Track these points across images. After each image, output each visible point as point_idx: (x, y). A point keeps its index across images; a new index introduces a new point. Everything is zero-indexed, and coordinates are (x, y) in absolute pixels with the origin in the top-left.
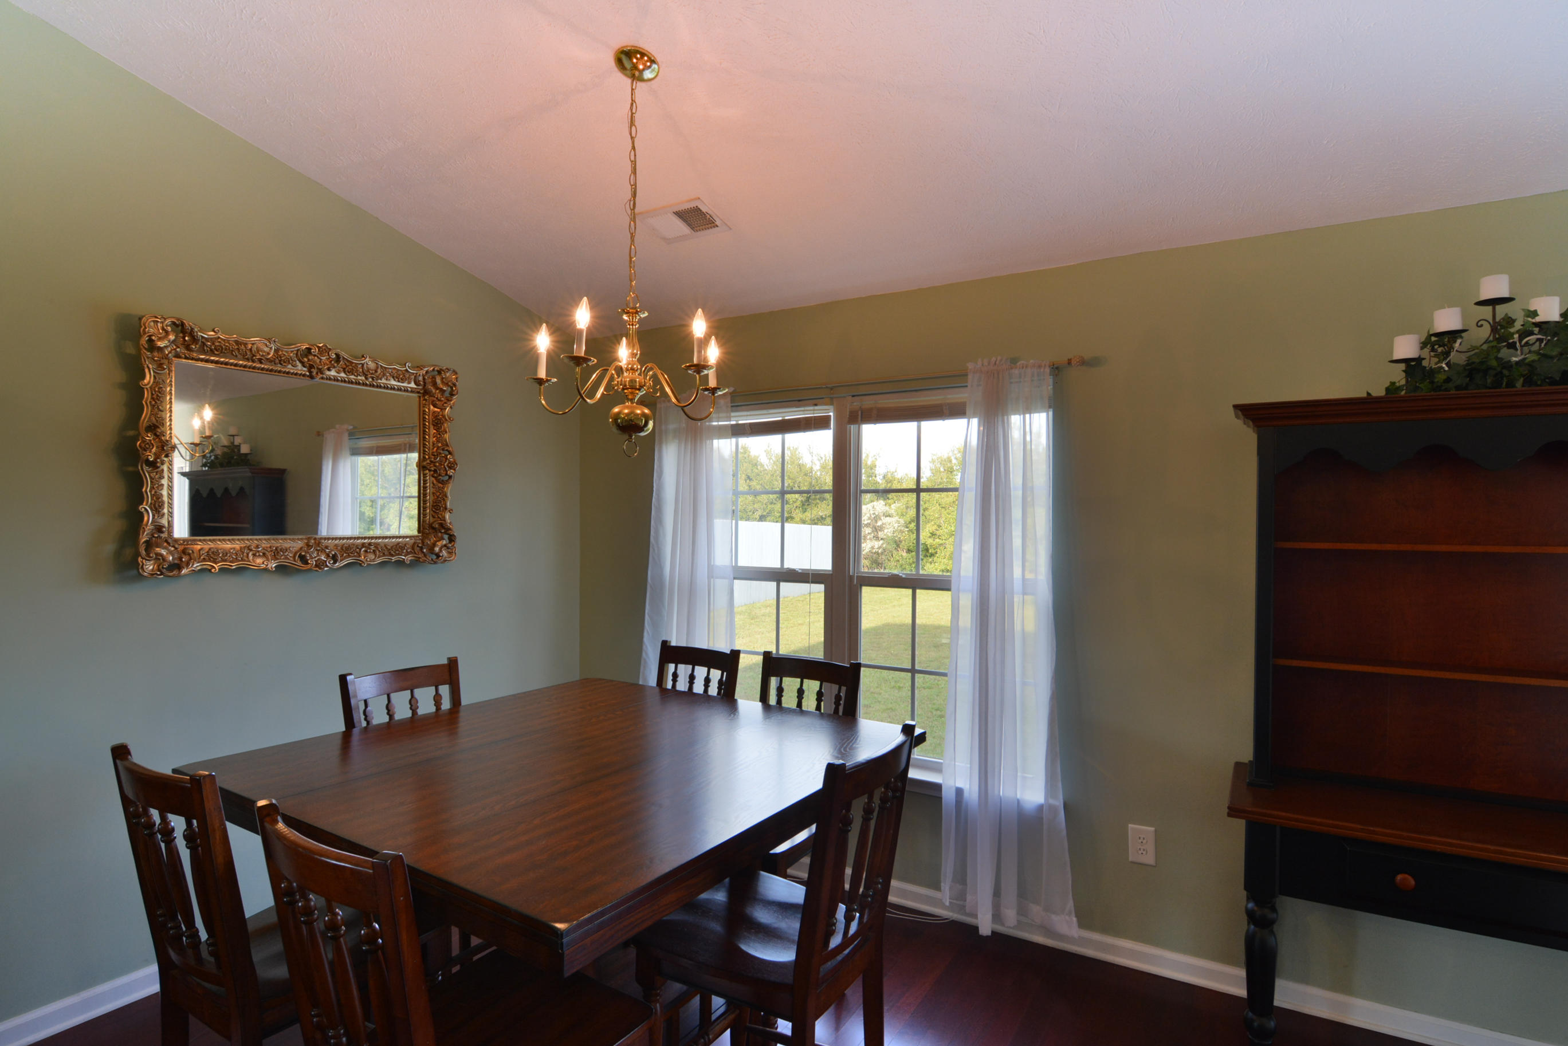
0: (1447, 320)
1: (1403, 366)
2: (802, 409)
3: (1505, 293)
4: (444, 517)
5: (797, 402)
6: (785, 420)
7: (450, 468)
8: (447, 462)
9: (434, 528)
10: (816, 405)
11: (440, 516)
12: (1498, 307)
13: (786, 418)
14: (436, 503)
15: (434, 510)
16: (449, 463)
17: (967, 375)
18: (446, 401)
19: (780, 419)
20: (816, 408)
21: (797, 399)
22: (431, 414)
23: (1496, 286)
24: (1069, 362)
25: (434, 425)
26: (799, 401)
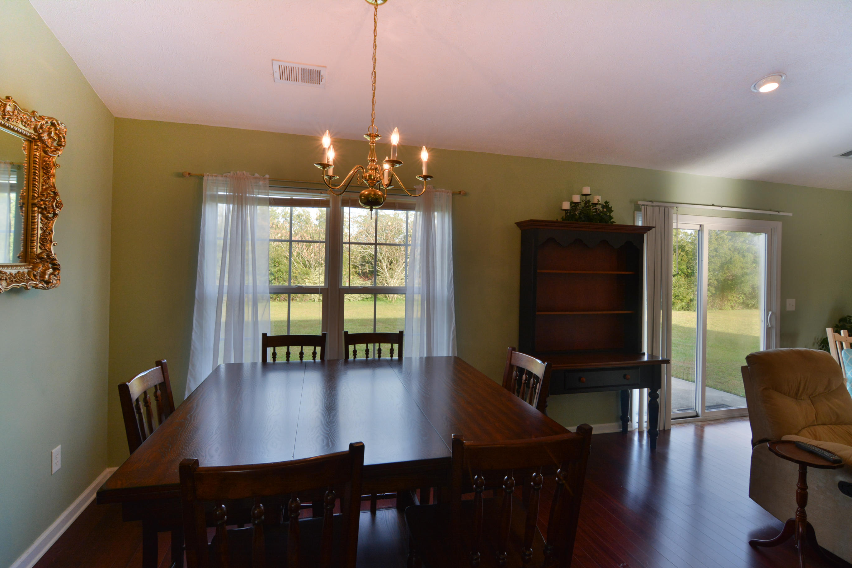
0: (577, 198)
1: (564, 211)
2: (312, 194)
3: (589, 193)
4: (50, 249)
5: (306, 190)
6: (293, 199)
7: (57, 207)
8: (55, 202)
9: (41, 258)
10: (321, 193)
11: (47, 248)
12: (587, 196)
13: (294, 198)
14: (43, 236)
15: (41, 242)
16: (57, 202)
17: (415, 191)
18: (55, 150)
19: (290, 198)
20: (321, 195)
21: (306, 188)
22: (41, 158)
23: (587, 190)
24: (460, 193)
25: (43, 168)
26: (308, 189)
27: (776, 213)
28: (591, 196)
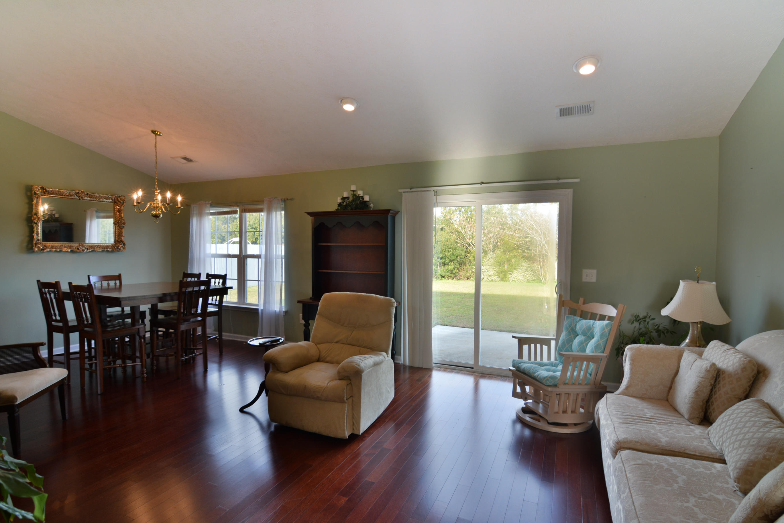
0: (345, 194)
1: (338, 205)
3: (355, 189)
7: (124, 224)
9: (119, 242)
11: (121, 238)
12: (354, 192)
15: (119, 236)
17: (264, 201)
18: (121, 205)
20: (233, 208)
22: (117, 209)
25: (118, 212)
26: (228, 206)
27: (555, 181)
28: (356, 192)
